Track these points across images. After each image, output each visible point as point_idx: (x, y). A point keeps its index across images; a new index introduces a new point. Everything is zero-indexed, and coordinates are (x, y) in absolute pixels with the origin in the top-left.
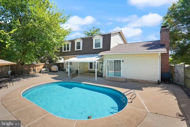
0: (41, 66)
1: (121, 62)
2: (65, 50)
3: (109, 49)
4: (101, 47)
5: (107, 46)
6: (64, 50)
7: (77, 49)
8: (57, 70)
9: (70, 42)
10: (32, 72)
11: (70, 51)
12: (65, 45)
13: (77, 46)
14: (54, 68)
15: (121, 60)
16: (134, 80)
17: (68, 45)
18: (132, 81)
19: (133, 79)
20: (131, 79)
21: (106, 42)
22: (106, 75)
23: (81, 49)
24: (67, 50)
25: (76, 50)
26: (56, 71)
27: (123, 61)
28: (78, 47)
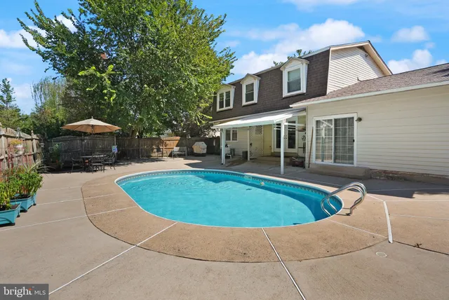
0: (172, 143)
1: (355, 123)
2: (221, 106)
3: (323, 93)
4: (303, 90)
5: (318, 86)
6: (220, 108)
7: (247, 101)
8: (205, 151)
9: (232, 87)
10: (155, 154)
11: (231, 107)
12: (221, 95)
13: (246, 95)
14: (200, 147)
15: (353, 118)
16: (397, 173)
17: (228, 94)
18: (387, 177)
19: (391, 172)
20: (385, 172)
21: (315, 75)
22: (313, 160)
23: (255, 100)
24: (226, 106)
25: (244, 103)
26: (201, 153)
27: (360, 119)
28: (250, 97)
